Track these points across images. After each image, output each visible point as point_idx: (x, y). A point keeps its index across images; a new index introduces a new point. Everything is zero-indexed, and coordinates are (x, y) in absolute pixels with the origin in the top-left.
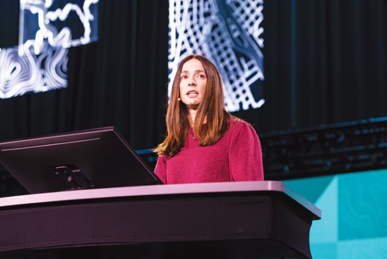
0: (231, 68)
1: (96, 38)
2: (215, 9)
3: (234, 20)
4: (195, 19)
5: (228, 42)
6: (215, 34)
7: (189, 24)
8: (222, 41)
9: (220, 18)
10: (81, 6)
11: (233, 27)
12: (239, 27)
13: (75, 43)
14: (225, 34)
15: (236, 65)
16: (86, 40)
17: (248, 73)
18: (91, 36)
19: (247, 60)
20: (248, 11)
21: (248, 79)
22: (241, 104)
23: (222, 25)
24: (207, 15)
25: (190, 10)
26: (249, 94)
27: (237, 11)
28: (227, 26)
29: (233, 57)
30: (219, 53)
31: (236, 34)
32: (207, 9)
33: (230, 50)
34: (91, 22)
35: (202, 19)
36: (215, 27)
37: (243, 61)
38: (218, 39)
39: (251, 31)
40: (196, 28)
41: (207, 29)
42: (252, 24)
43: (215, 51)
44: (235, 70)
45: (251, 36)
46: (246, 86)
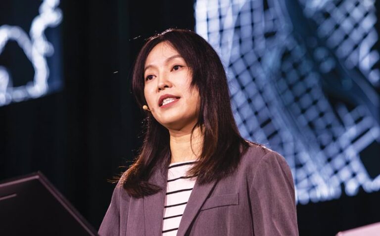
0: (320, 123)
1: (57, 83)
2: (284, 25)
3: (323, 42)
4: (248, 45)
5: (313, 80)
6: (288, 65)
7: (236, 52)
8: (302, 78)
9: (296, 38)
11: (320, 53)
12: (332, 53)
13: (19, 94)
14: (306, 67)
15: (330, 118)
16: (39, 87)
17: (352, 131)
19: (351, 108)
20: (347, 25)
21: (354, 141)
22: (343, 185)
23: (299, 52)
24: (270, 35)
25: (238, 28)
26: (356, 165)
27: (326, 27)
28: (310, 54)
29: (324, 105)
30: (297, 99)
31: (327, 66)
32: (270, 26)
33: (317, 93)
34: (49, 59)
35: (261, 44)
36: (286, 55)
37: (343, 111)
38: (293, 76)
39: (353, 57)
40: (251, 58)
41: (271, 59)
42: (356, 47)
43: (289, 97)
44: (329, 127)
45: (357, 69)
46: (351, 153)
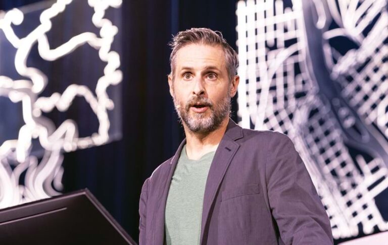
0: (342, 172)
1: (118, 135)
2: (312, 87)
3: (346, 102)
4: (281, 103)
5: (336, 134)
6: (315, 122)
7: (271, 109)
8: (327, 133)
9: (322, 99)
10: (93, 89)
11: (343, 112)
12: (354, 111)
13: (85, 143)
14: (331, 123)
15: (350, 167)
16: (101, 138)
17: (370, 179)
18: (110, 132)
19: (369, 159)
20: (367, 88)
21: (370, 188)
22: (360, 225)
23: (325, 111)
24: (300, 95)
25: (273, 88)
26: (373, 209)
27: (349, 89)
28: (335, 112)
29: (345, 156)
30: (322, 151)
31: (349, 122)
32: (300, 87)
33: (339, 146)
34: (109, 112)
35: (293, 102)
36: (313, 113)
37: (361, 161)
38: (319, 131)
39: (372, 116)
40: (284, 115)
41: (301, 116)
42: (374, 106)
43: (315, 149)
44: (349, 175)
45: (374, 125)
46: (369, 198)
